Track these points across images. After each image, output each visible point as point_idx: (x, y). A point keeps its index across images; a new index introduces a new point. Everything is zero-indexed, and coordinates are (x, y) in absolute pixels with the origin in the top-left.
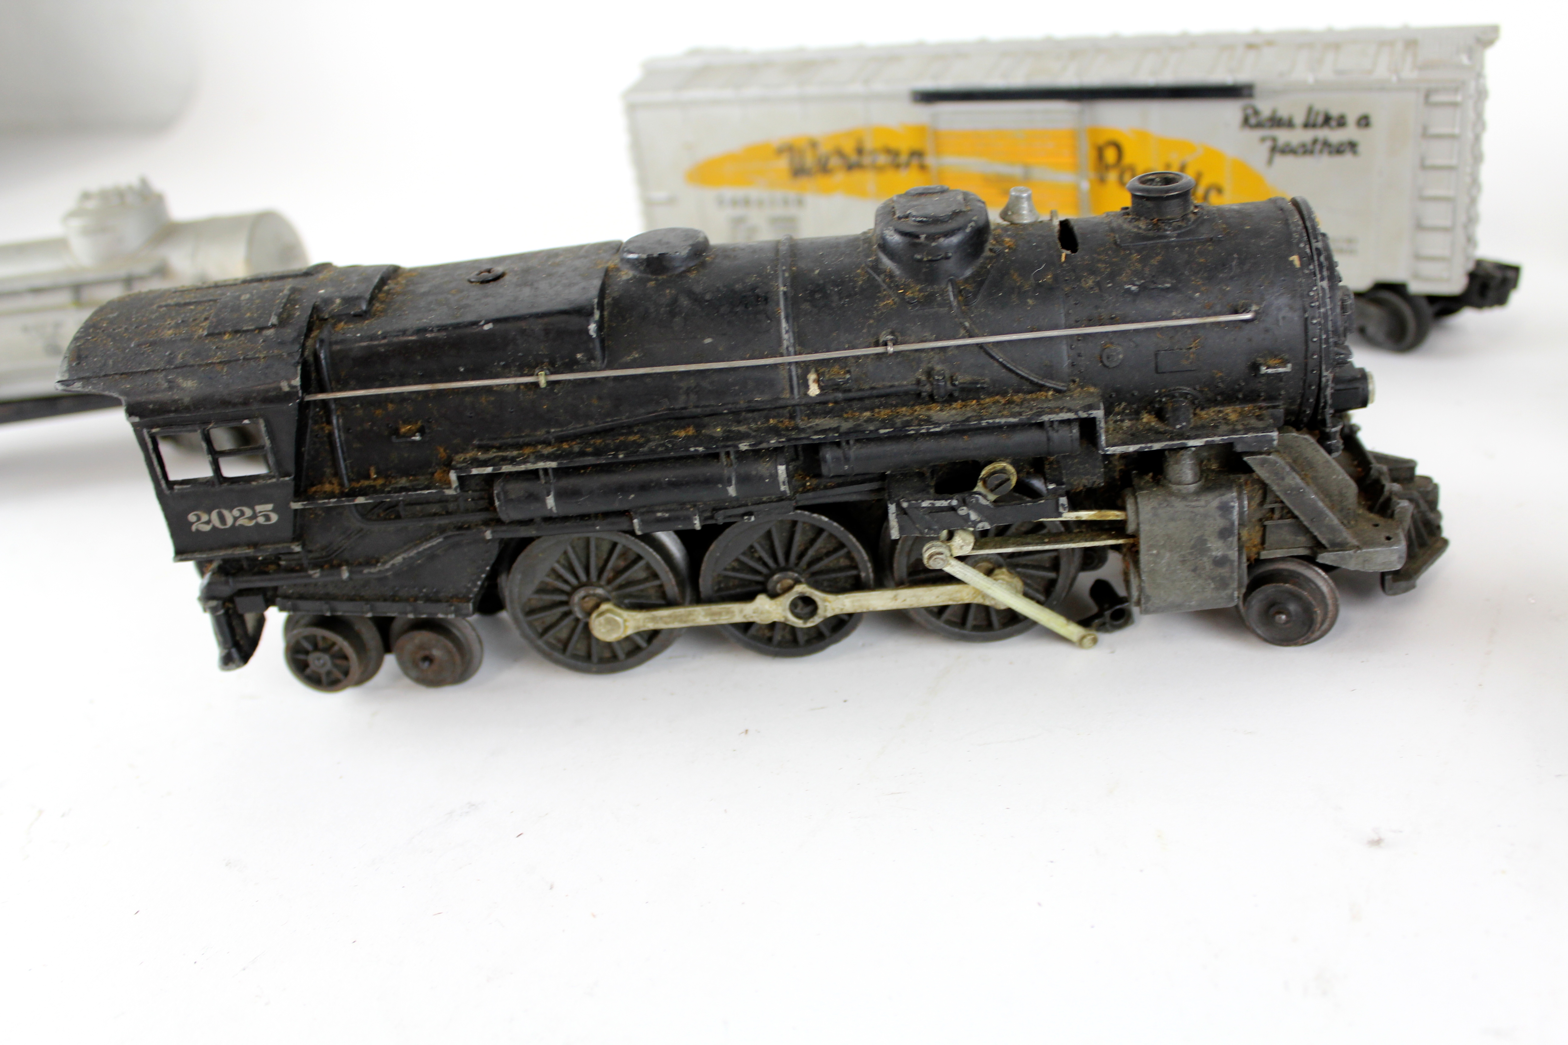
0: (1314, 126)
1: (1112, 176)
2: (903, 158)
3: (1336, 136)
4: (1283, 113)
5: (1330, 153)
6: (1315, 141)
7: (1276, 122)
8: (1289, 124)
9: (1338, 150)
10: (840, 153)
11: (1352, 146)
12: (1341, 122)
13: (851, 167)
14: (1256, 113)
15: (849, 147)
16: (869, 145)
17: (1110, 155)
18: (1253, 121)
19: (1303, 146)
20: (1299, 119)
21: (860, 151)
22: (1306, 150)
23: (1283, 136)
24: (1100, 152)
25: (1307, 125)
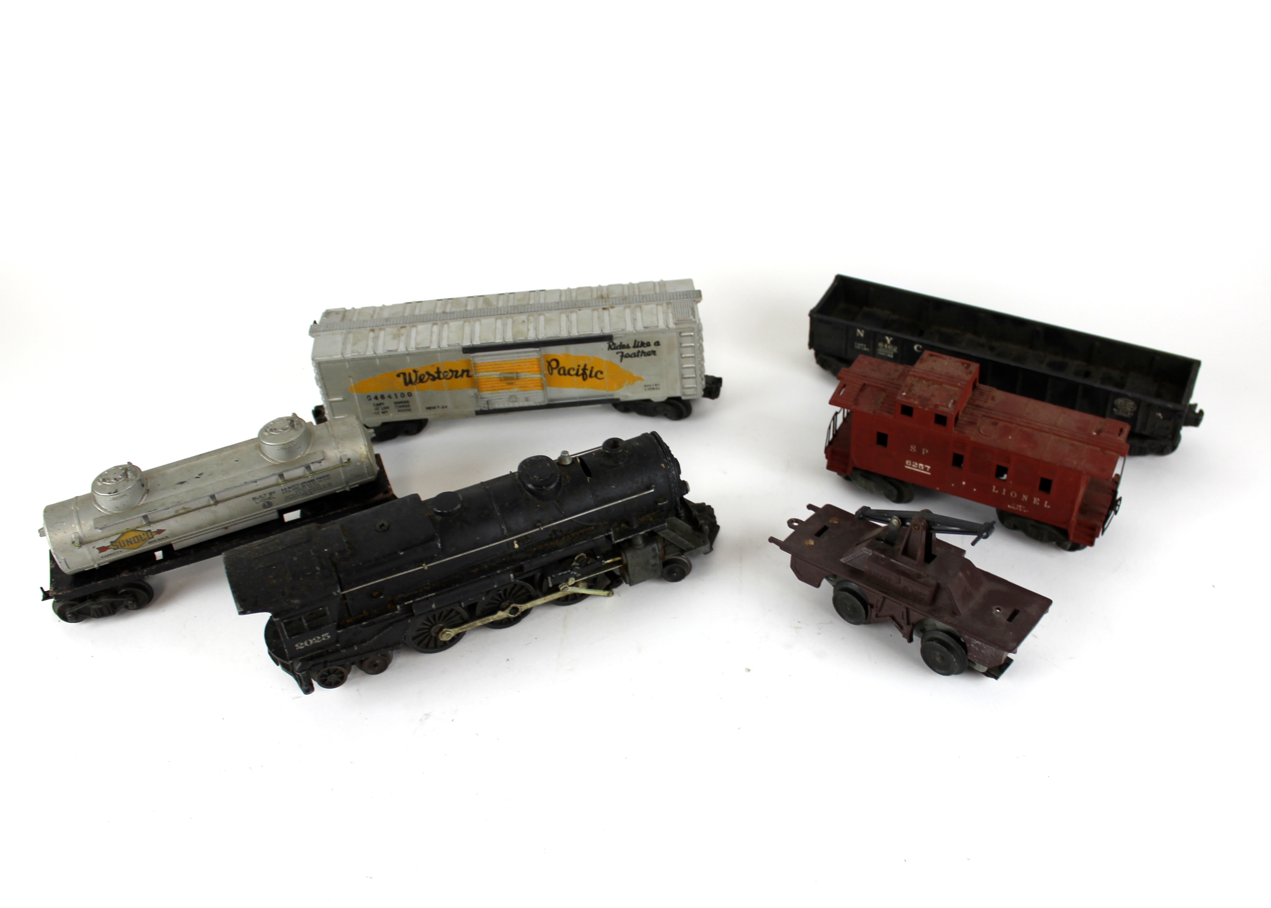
0: (638, 347)
1: (555, 372)
2: (460, 373)
3: (647, 349)
4: (625, 343)
5: (645, 356)
6: (639, 352)
7: (622, 346)
8: (628, 347)
9: (648, 354)
10: (428, 373)
11: (654, 352)
12: (648, 344)
13: (434, 379)
14: (614, 344)
15: (433, 371)
16: (442, 370)
17: (554, 364)
18: (613, 347)
19: (634, 354)
20: (631, 345)
21: (438, 372)
22: (635, 355)
23: (626, 351)
24: (549, 363)
25: (634, 347)
